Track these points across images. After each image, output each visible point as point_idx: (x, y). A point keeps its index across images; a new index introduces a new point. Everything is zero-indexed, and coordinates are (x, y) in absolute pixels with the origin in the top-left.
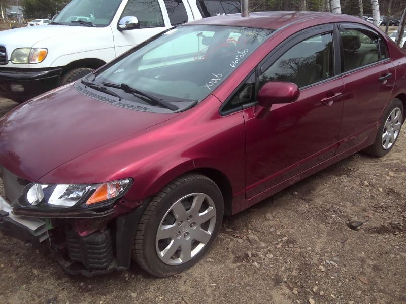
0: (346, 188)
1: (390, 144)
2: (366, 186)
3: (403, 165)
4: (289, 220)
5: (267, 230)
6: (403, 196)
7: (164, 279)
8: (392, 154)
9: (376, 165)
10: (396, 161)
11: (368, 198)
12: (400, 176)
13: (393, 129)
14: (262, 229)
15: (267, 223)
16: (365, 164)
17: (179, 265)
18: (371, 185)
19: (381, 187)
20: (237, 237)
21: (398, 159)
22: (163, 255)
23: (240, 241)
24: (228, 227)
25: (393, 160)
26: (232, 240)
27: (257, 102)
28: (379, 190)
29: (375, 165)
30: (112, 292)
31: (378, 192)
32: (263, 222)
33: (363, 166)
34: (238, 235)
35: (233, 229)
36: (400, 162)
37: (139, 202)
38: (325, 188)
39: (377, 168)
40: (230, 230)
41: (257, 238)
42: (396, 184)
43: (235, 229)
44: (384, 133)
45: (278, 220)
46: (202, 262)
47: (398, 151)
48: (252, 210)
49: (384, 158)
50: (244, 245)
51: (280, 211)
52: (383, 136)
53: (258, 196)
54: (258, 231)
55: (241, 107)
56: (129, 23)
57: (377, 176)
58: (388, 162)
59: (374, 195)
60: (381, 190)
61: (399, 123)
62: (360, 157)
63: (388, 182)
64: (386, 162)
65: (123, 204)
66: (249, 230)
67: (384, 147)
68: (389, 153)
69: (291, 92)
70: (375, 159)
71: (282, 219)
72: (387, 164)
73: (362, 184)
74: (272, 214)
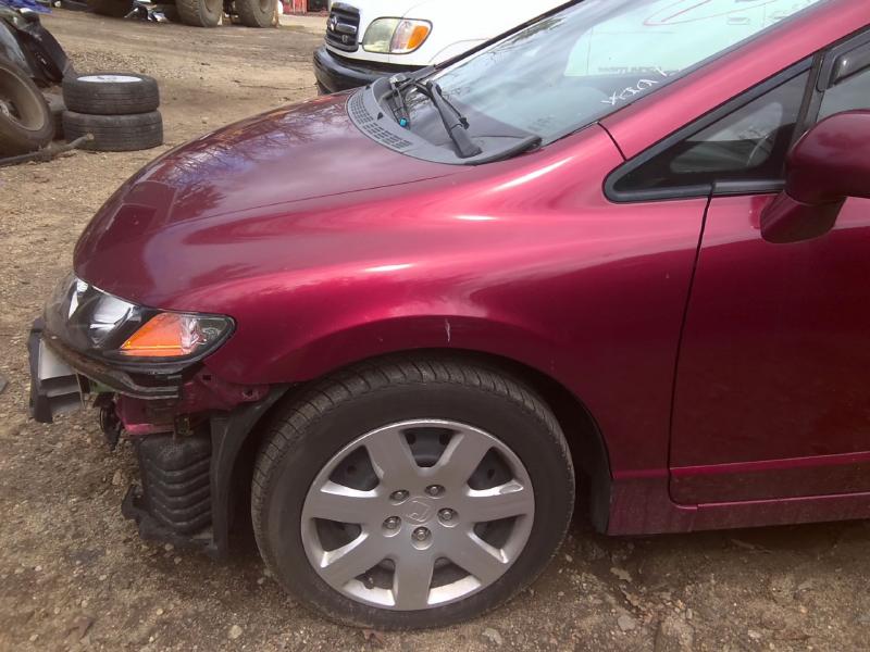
4: (844, 629)
5: (735, 630)
7: (334, 627)
14: (724, 617)
15: (757, 605)
17: (382, 610)
20: (630, 607)
22: (324, 564)
23: (627, 622)
24: (623, 565)
26: (606, 607)
27: (783, 182)
30: (203, 597)
32: (747, 596)
34: (635, 603)
35: (635, 576)
37: (250, 393)
40: (625, 575)
41: (690, 638)
43: (639, 579)
45: (803, 610)
46: (469, 629)
48: (741, 544)
50: (631, 640)
51: (836, 584)
53: (733, 509)
54: (704, 618)
55: (708, 188)
65: (206, 383)
66: (680, 603)
71: (823, 613)
74: (798, 582)
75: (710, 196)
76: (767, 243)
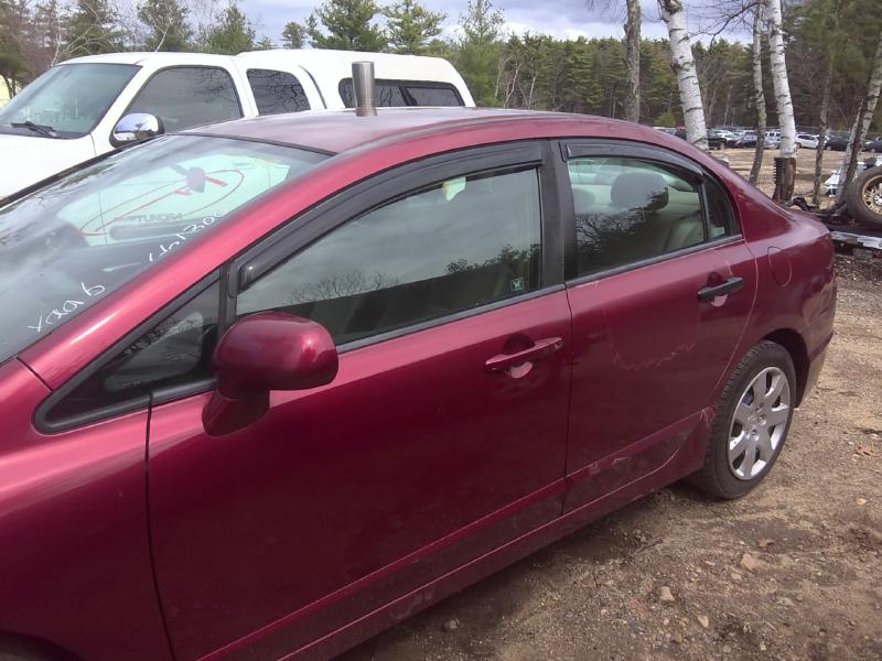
0: (604, 611)
1: (760, 465)
2: (667, 604)
3: (792, 526)
6: (763, 648)
8: (769, 491)
9: (717, 524)
10: (775, 513)
11: (660, 649)
12: (775, 567)
13: (765, 423)
16: (686, 520)
18: (680, 601)
19: (706, 610)
21: (782, 507)
25: (766, 509)
28: (699, 623)
29: (711, 525)
31: (695, 627)
33: (678, 529)
36: (786, 518)
38: (544, 608)
39: (714, 538)
42: (755, 600)
44: (736, 434)
47: (786, 482)
49: (742, 503)
52: (732, 445)
55: (147, 399)
56: (142, 129)
57: (705, 567)
58: (754, 517)
59: (679, 638)
60: (705, 622)
61: (783, 407)
62: (673, 498)
63: (733, 591)
64: (746, 517)
67: (739, 472)
68: (762, 487)
69: (309, 352)
70: (716, 508)
72: (748, 525)
73: (654, 596)
75: (150, 406)
76: (213, 437)
